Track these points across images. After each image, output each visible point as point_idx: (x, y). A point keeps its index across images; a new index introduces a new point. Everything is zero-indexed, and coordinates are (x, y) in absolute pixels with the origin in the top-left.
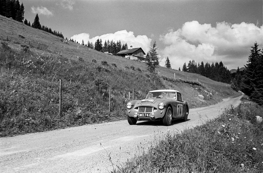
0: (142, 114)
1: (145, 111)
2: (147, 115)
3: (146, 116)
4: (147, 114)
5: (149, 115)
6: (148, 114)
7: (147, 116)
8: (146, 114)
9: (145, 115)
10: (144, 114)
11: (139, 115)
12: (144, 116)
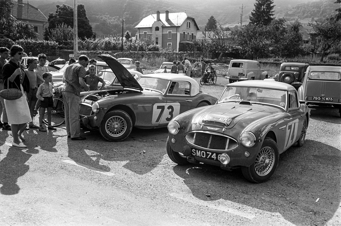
0: (202, 152)
1: (209, 146)
2: (212, 157)
3: (210, 158)
4: (213, 153)
5: (217, 156)
6: (215, 154)
7: (213, 159)
8: (210, 153)
9: (207, 155)
10: (206, 151)
11: (196, 152)
12: (206, 157)
